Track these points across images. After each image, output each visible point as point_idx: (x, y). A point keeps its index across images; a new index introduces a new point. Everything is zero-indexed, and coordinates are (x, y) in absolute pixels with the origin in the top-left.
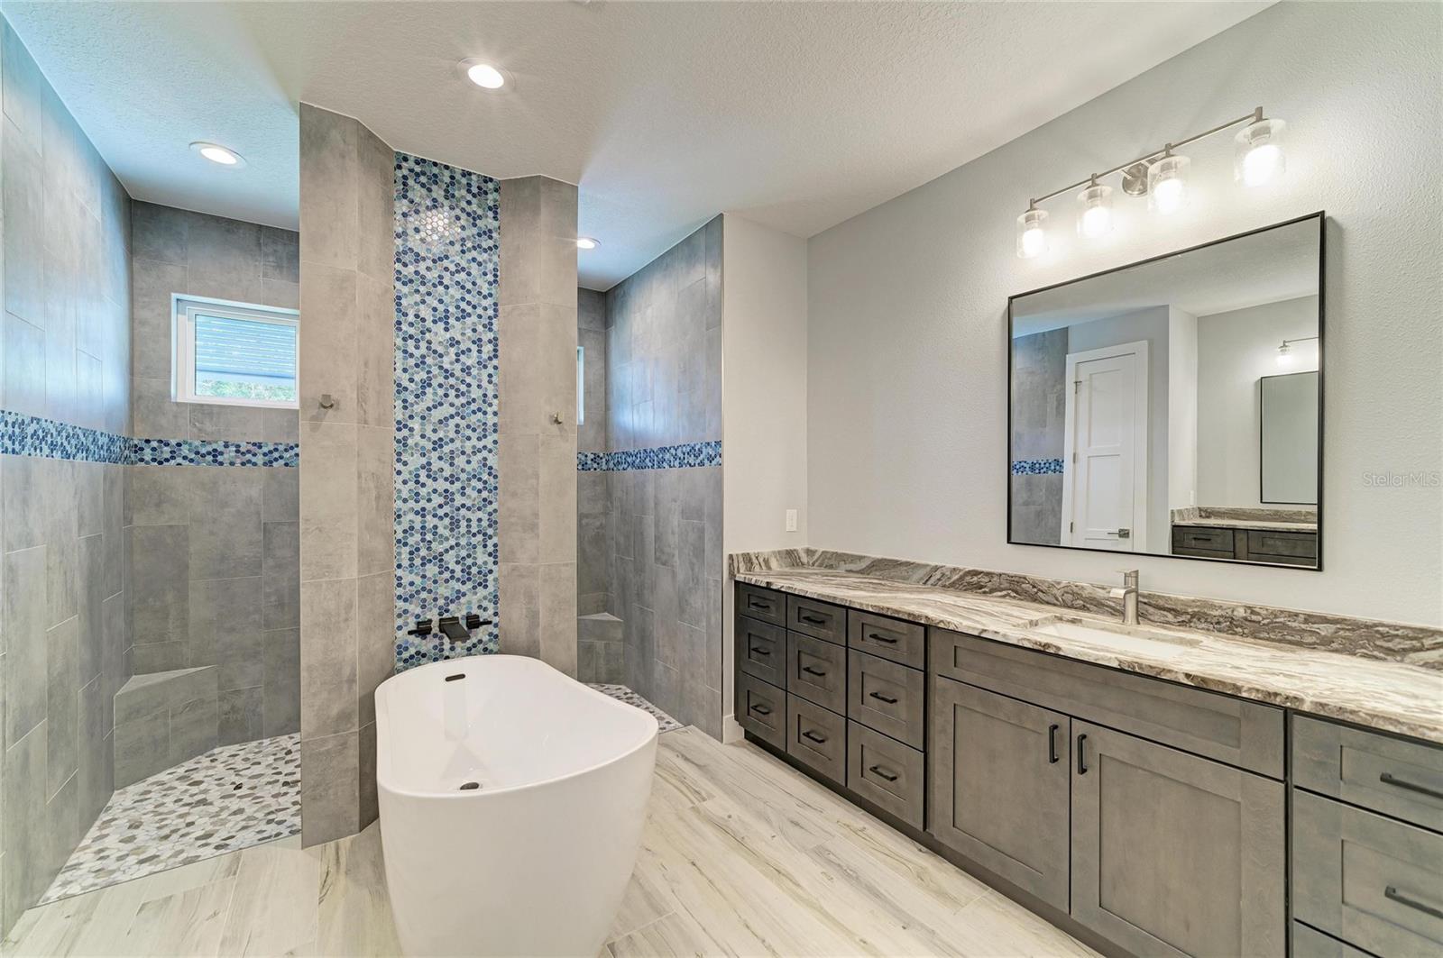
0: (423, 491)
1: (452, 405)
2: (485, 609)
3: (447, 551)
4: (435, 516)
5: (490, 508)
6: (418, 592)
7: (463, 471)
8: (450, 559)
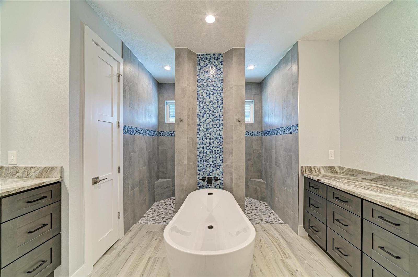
0: (204, 142)
1: (211, 118)
2: (219, 176)
3: (209, 159)
4: (207, 149)
5: (221, 147)
6: (202, 169)
7: (214, 137)
8: (210, 161)
